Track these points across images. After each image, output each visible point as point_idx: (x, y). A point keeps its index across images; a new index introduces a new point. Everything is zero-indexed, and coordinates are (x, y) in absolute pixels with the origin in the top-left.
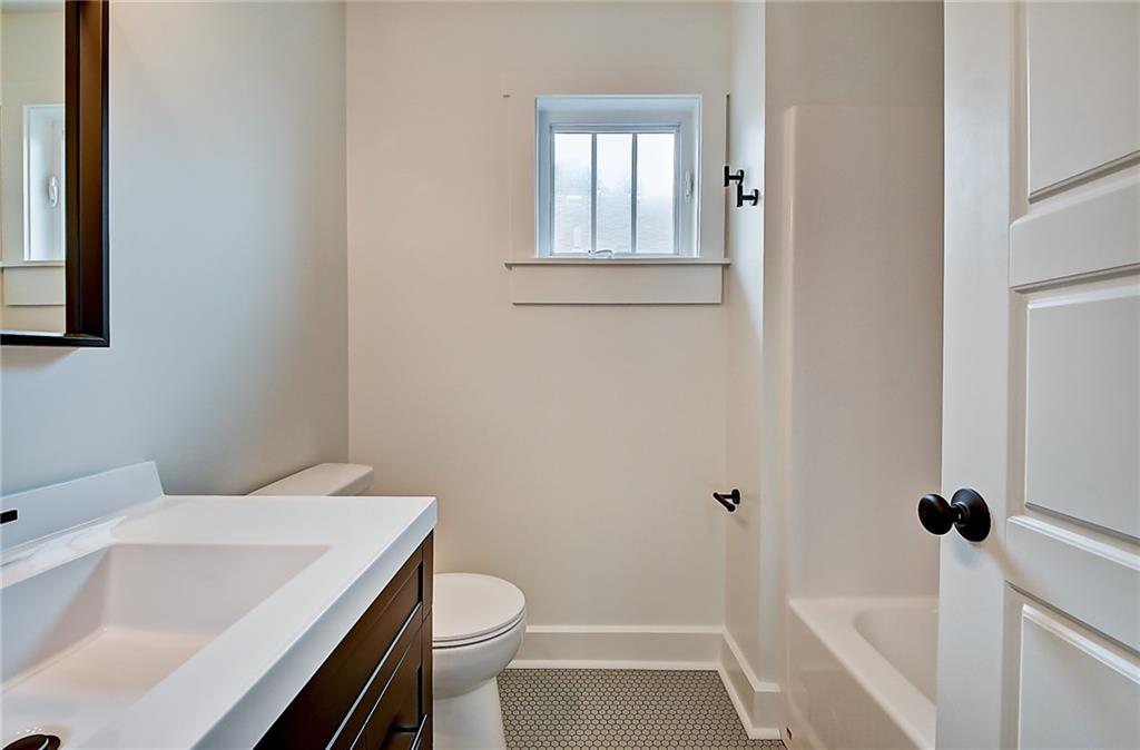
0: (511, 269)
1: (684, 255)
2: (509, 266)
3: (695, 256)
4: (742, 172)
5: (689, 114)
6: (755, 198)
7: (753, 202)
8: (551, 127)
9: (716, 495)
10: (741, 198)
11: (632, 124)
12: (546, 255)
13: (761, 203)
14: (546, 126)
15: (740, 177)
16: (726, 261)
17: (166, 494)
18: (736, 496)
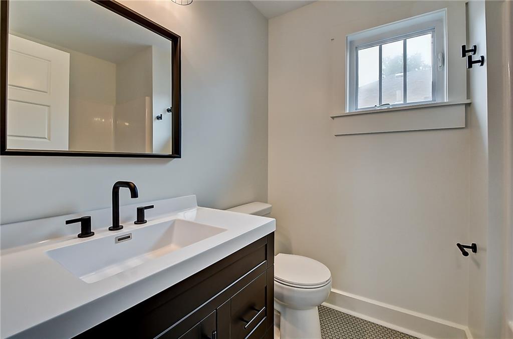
0: (333, 119)
1: (439, 101)
2: (333, 118)
3: (445, 101)
4: (475, 47)
5: (440, 21)
6: (482, 62)
7: (480, 64)
8: (356, 48)
9: (458, 245)
10: (471, 63)
11: (404, 35)
12: (354, 111)
13: (485, 64)
14: (354, 48)
15: (474, 50)
16: (468, 101)
17: (198, 206)
18: (474, 248)
